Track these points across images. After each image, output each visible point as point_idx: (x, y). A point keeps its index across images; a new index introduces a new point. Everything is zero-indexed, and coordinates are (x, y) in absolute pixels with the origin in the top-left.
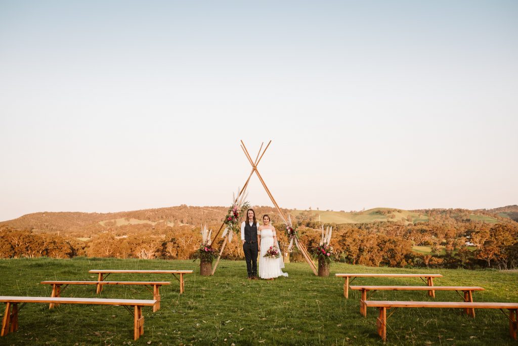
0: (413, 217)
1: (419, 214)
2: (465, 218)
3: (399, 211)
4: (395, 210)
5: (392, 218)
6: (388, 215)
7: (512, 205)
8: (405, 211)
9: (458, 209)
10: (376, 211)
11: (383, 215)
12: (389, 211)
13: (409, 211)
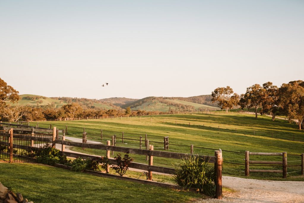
0: (55, 103)
1: (60, 101)
2: (90, 105)
3: (44, 98)
4: (41, 97)
5: (40, 103)
6: (36, 100)
7: (114, 97)
8: (48, 98)
9: (84, 99)
10: (26, 96)
11: (32, 100)
12: (37, 98)
13: (52, 98)
